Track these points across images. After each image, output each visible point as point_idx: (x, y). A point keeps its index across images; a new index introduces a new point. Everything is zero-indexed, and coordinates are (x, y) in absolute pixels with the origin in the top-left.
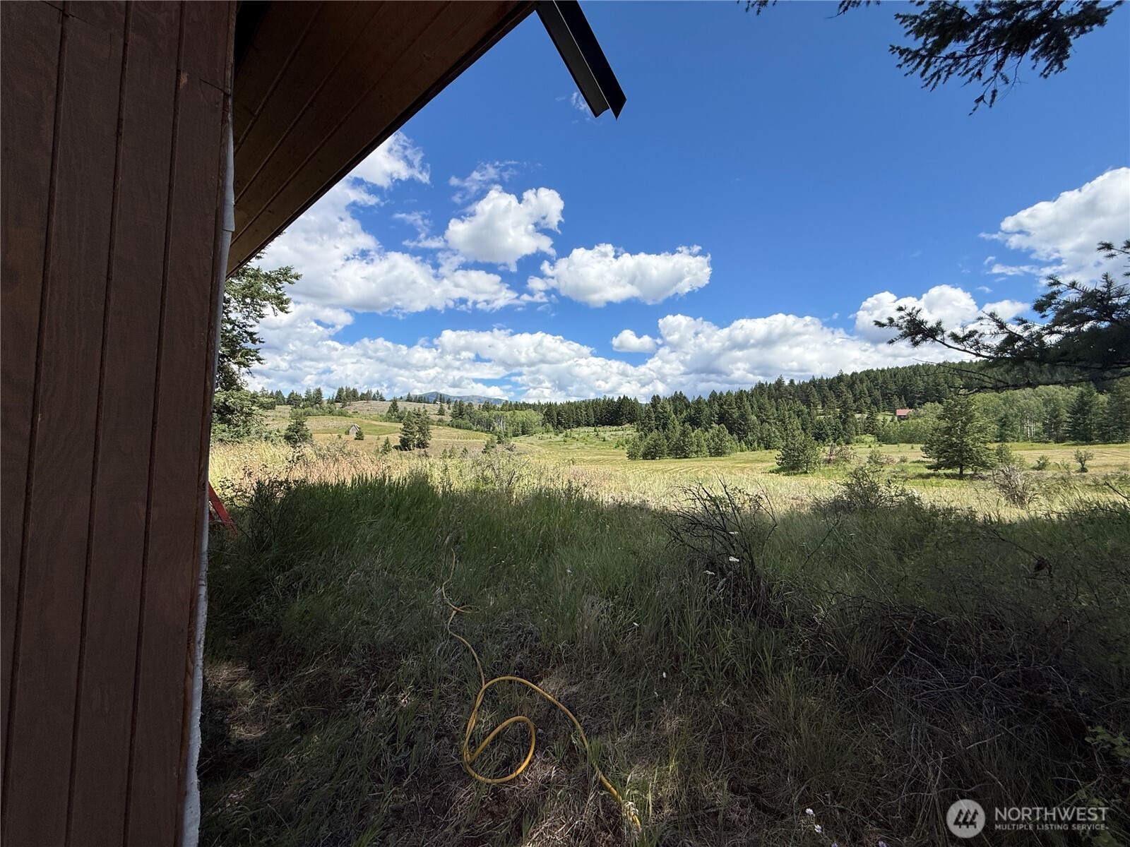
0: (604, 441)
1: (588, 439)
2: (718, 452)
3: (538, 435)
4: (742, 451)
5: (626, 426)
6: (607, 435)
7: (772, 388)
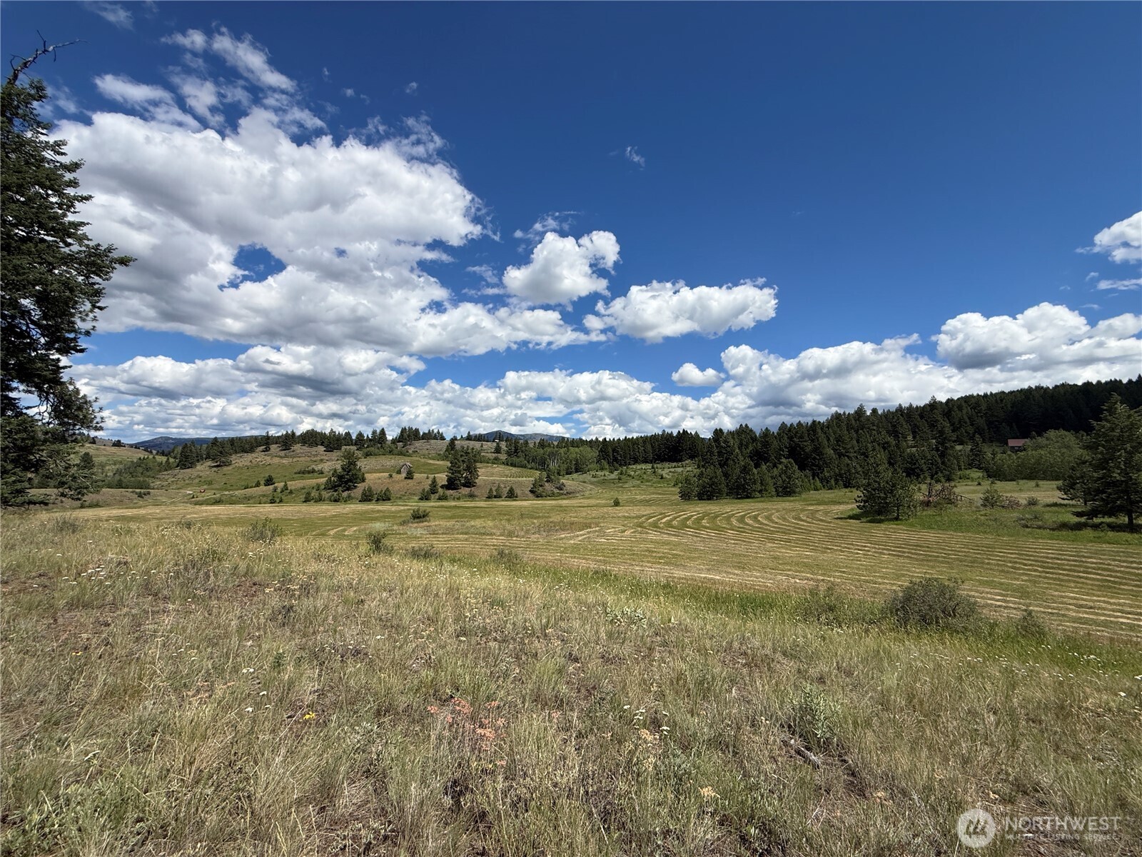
0: (662, 478)
1: (645, 476)
2: (786, 491)
3: (592, 473)
4: (816, 489)
5: (687, 462)
6: (664, 473)
7: (851, 417)
